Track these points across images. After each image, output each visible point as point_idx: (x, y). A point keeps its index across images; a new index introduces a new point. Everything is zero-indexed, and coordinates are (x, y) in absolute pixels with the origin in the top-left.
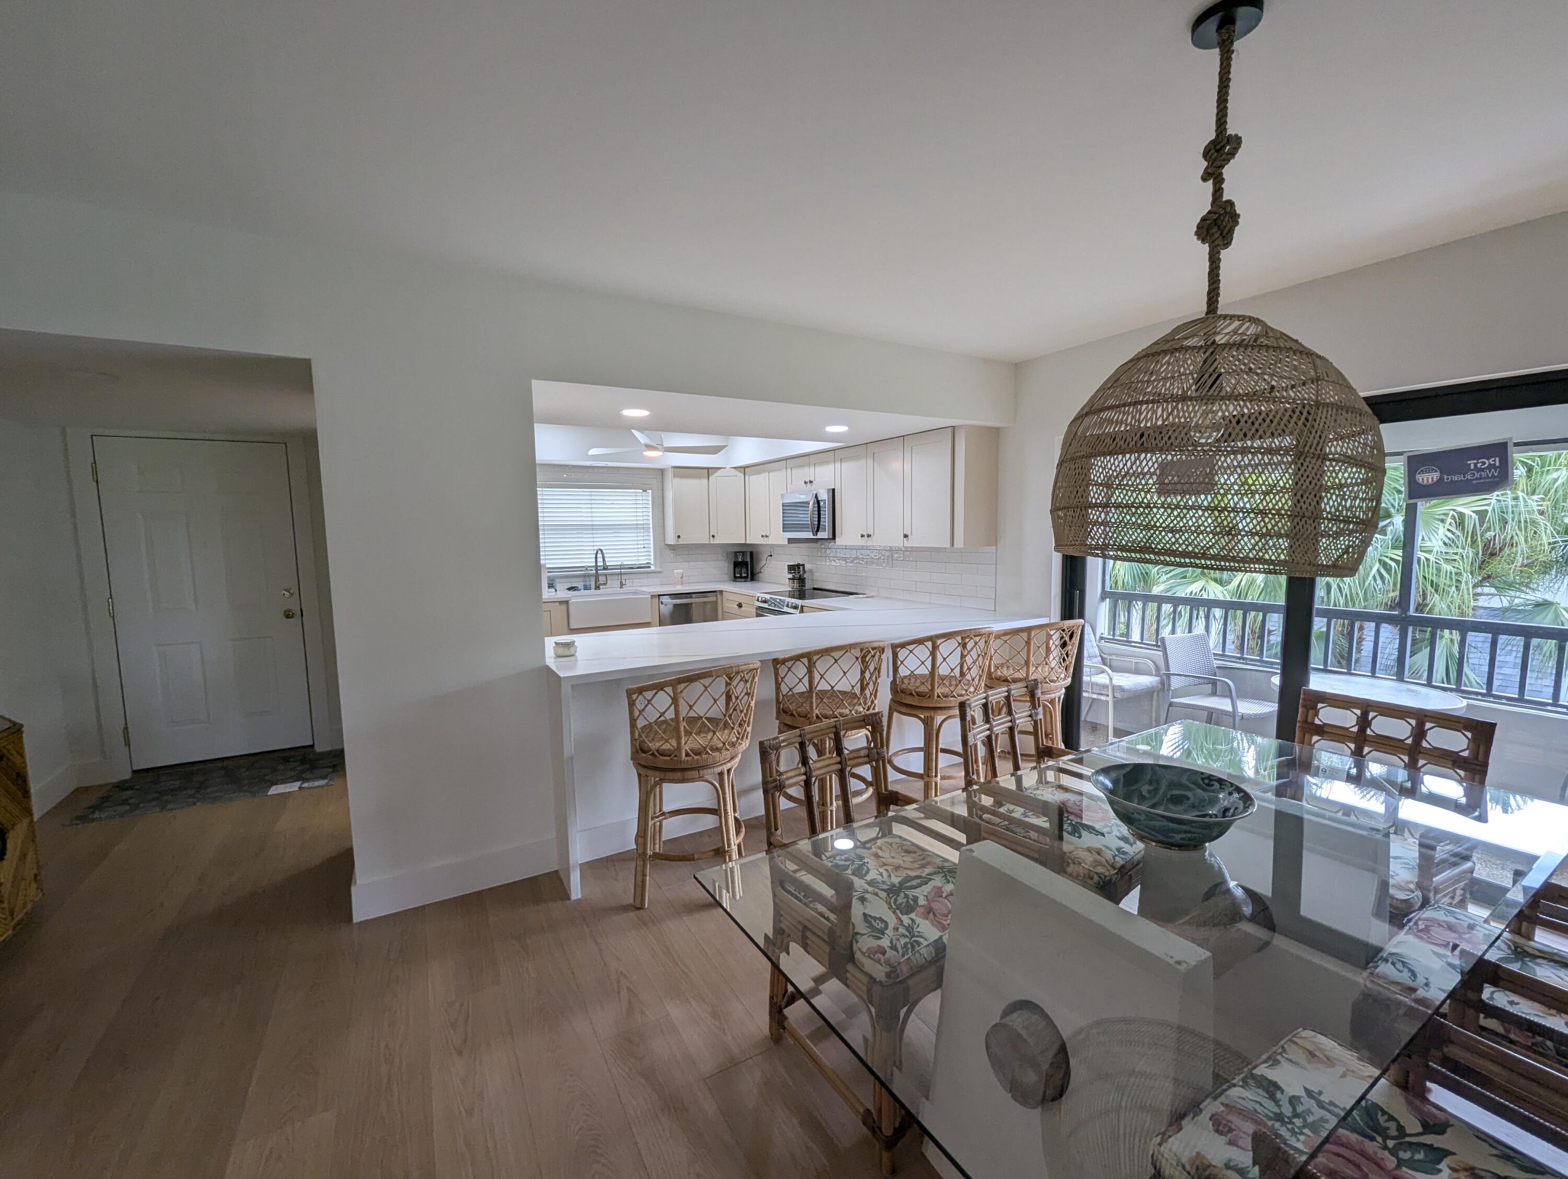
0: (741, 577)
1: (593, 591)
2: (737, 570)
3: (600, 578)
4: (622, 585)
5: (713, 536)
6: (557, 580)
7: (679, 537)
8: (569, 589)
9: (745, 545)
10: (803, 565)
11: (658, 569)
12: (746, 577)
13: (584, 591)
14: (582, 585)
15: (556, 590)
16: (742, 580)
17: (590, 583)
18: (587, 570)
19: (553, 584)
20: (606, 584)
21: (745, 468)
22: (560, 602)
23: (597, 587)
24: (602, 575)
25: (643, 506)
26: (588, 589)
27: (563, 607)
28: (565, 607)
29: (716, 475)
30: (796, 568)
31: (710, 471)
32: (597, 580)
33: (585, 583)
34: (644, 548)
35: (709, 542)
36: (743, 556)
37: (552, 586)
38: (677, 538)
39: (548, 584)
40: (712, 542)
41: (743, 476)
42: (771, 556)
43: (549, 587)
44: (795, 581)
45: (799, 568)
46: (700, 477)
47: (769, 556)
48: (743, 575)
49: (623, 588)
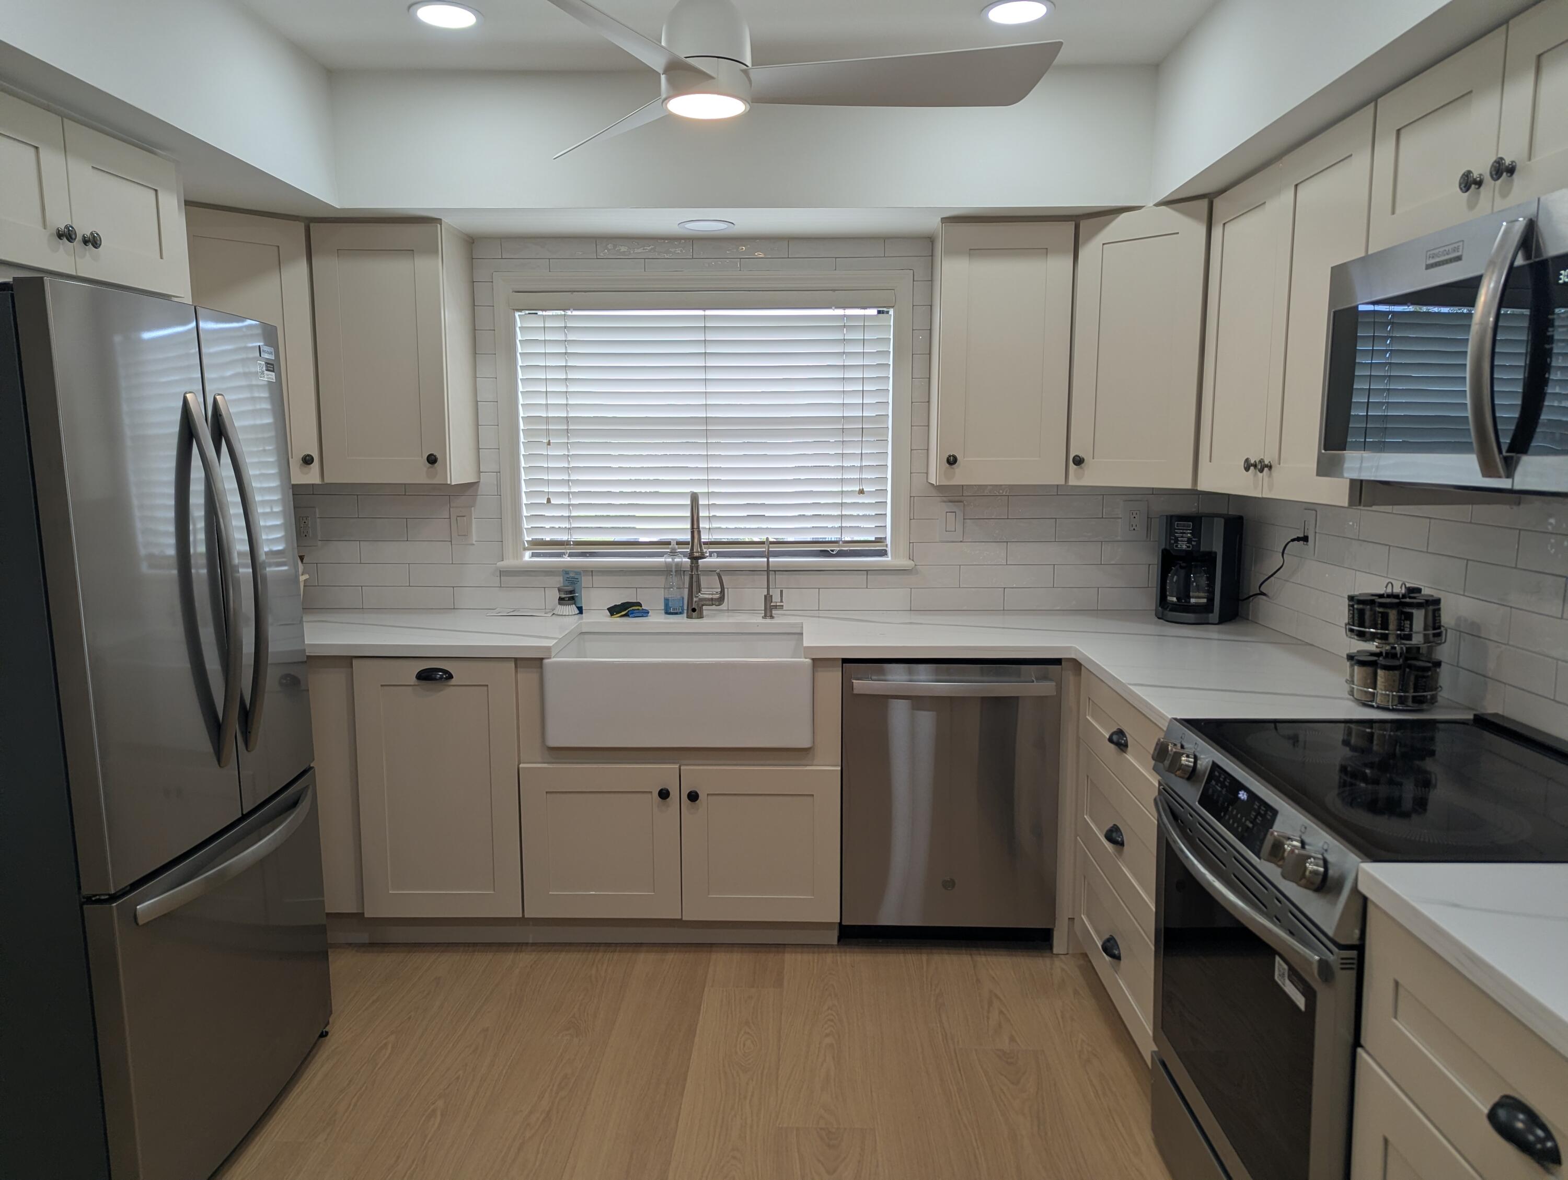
0: (1184, 607)
1: (682, 619)
2: (1174, 578)
3: (704, 580)
4: (770, 609)
5: (1079, 461)
6: (585, 581)
7: (952, 461)
8: (613, 611)
9: (1194, 493)
10: (1433, 605)
11: (904, 562)
12: (1207, 608)
13: (657, 620)
14: (652, 599)
15: (580, 610)
16: (1191, 617)
17: (674, 594)
18: (673, 553)
19: (572, 592)
20: (721, 600)
21: (1210, 198)
22: (516, 660)
23: (694, 610)
24: (710, 571)
25: (867, 362)
26: (667, 613)
27: (527, 677)
28: (533, 676)
29: (1106, 235)
30: (1393, 615)
31: (1083, 224)
32: (694, 586)
33: (661, 594)
34: (861, 492)
35: (1063, 482)
36: (1196, 532)
37: (569, 597)
38: (949, 462)
39: (560, 590)
40: (1073, 482)
41: (1203, 230)
42: (1305, 539)
43: (561, 600)
44: (1380, 673)
45: (1409, 617)
46: (1045, 252)
47: (1298, 539)
48: (1193, 601)
49: (772, 617)
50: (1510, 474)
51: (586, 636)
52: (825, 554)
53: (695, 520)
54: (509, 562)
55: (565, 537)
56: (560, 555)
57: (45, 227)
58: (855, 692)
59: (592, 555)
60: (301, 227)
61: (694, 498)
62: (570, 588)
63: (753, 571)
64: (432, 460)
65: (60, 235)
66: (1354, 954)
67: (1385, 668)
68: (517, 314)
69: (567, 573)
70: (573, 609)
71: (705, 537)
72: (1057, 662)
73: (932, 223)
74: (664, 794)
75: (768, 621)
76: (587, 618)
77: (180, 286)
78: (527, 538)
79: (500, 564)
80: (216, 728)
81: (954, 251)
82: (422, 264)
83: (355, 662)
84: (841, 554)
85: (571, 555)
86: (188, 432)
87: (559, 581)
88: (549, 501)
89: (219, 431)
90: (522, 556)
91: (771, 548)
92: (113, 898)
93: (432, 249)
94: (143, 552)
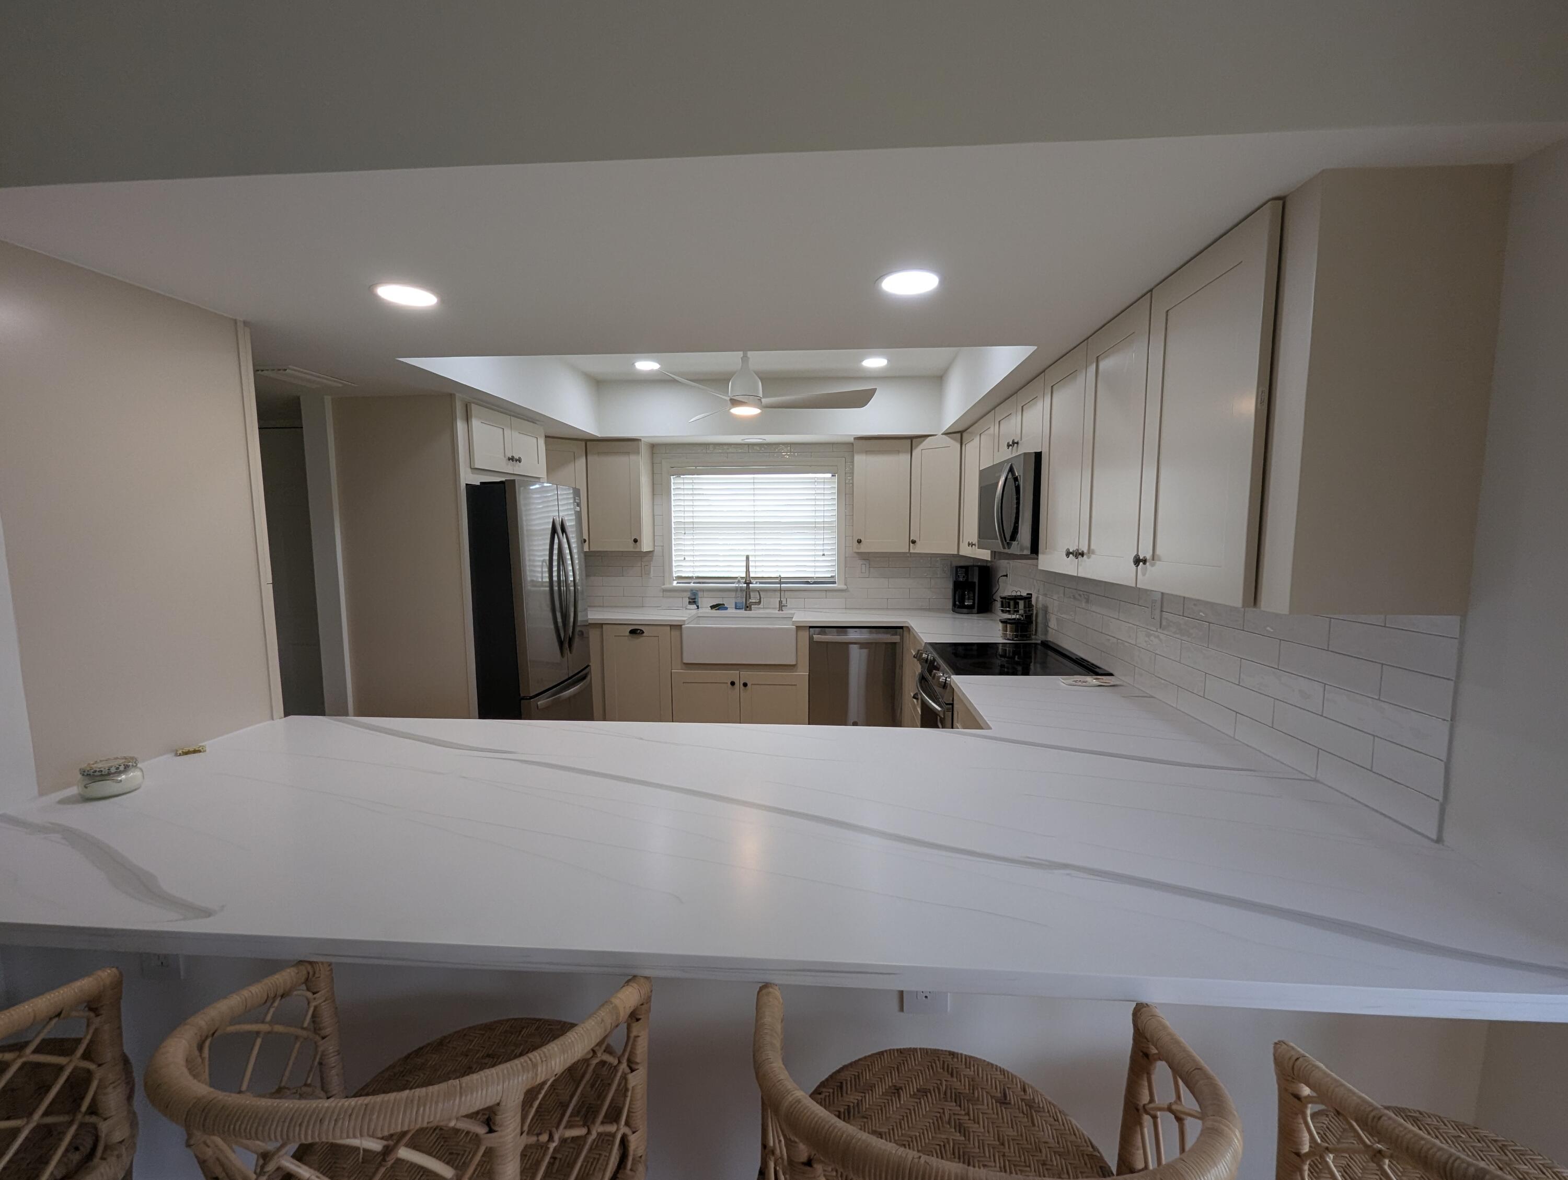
0: (963, 607)
1: (743, 611)
2: (959, 594)
3: (752, 594)
4: (781, 607)
5: (914, 542)
6: (700, 594)
7: (860, 542)
8: (713, 607)
9: (958, 556)
10: (1028, 598)
11: (843, 587)
12: (972, 607)
13: (732, 611)
14: (729, 602)
15: (698, 607)
16: (965, 610)
17: (739, 600)
18: (739, 582)
19: (695, 599)
20: (760, 603)
21: (961, 433)
22: (671, 626)
23: (747, 607)
24: (755, 590)
25: (826, 498)
26: (736, 608)
27: (675, 633)
28: (678, 633)
29: (921, 446)
30: (1012, 603)
31: (914, 441)
32: (748, 596)
33: (733, 601)
34: (824, 555)
35: (908, 551)
36: (967, 573)
37: (693, 601)
38: (858, 542)
39: (689, 598)
40: (912, 551)
41: (959, 446)
42: (1006, 576)
43: (690, 603)
44: (1008, 625)
45: (1018, 603)
46: (898, 452)
47: (1004, 576)
48: (966, 604)
49: (782, 611)
50: (1009, 548)
51: (701, 618)
52: (808, 583)
53: (748, 567)
54: (667, 586)
55: (690, 575)
56: (689, 583)
57: (505, 457)
58: (814, 640)
59: (703, 583)
60: (584, 443)
61: (748, 557)
62: (693, 597)
63: (774, 590)
64: (636, 541)
65: (509, 459)
66: (951, 706)
67: (1010, 623)
68: (672, 477)
69: (692, 590)
70: (694, 606)
71: (752, 575)
72: (901, 628)
73: (852, 440)
74: (733, 684)
75: (781, 612)
76: (700, 610)
77: (542, 473)
78: (675, 575)
79: (663, 587)
80: (561, 644)
81: (861, 452)
82: (633, 457)
83: (604, 626)
84: (815, 583)
85: (694, 583)
86: (554, 531)
87: (688, 594)
88: (685, 559)
89: (563, 530)
90: (672, 583)
91: (780, 580)
92: (531, 698)
93: (637, 452)
94: (529, 579)
